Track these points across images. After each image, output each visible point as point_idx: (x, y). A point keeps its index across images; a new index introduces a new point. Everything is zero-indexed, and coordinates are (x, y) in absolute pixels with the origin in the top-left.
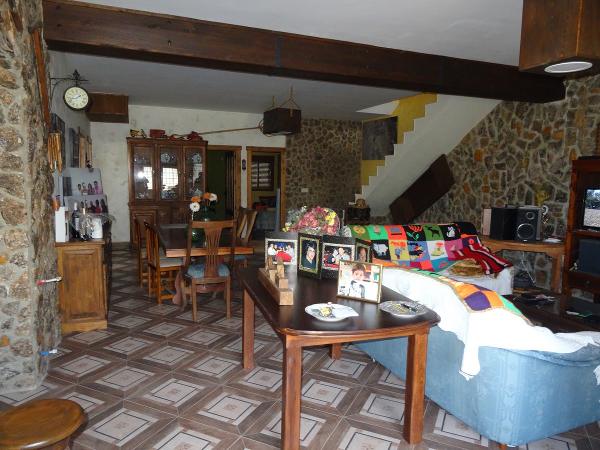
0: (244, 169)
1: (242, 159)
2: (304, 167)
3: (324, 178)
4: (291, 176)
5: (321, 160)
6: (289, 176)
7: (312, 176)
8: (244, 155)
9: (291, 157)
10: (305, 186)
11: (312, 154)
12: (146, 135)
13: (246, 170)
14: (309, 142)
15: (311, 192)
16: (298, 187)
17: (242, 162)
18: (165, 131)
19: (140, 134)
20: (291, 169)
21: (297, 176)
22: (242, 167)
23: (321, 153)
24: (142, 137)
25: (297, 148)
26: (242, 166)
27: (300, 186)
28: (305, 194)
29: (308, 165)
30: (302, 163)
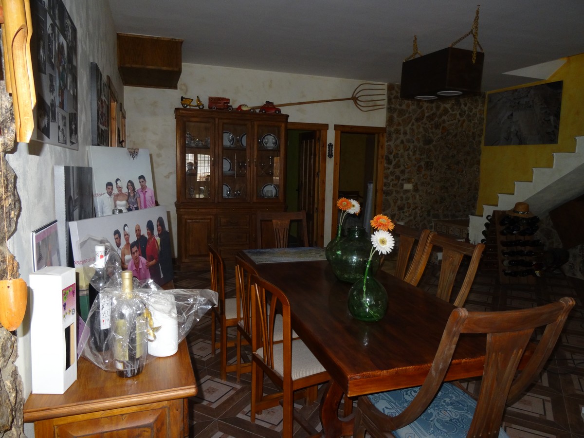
0: (330, 156)
1: (328, 143)
2: (409, 155)
3: (433, 170)
4: (391, 167)
5: (431, 146)
6: (389, 166)
7: (419, 167)
8: (331, 137)
9: (393, 140)
10: (409, 181)
11: (420, 136)
12: (203, 105)
13: (333, 158)
14: (417, 120)
15: (416, 189)
16: (400, 182)
17: (327, 147)
18: (229, 100)
19: (195, 103)
20: (391, 157)
21: (399, 167)
22: (327, 154)
23: (431, 135)
24: (198, 108)
25: (401, 128)
26: (327, 152)
27: (403, 180)
28: (407, 191)
29: (414, 152)
30: (406, 149)
